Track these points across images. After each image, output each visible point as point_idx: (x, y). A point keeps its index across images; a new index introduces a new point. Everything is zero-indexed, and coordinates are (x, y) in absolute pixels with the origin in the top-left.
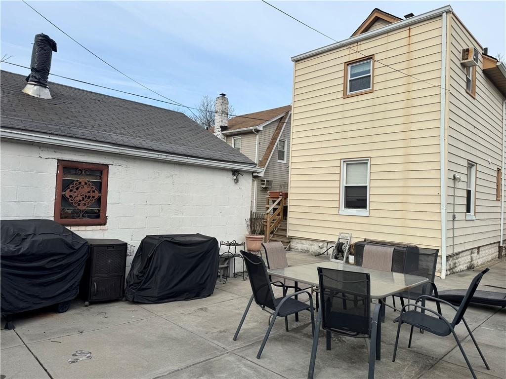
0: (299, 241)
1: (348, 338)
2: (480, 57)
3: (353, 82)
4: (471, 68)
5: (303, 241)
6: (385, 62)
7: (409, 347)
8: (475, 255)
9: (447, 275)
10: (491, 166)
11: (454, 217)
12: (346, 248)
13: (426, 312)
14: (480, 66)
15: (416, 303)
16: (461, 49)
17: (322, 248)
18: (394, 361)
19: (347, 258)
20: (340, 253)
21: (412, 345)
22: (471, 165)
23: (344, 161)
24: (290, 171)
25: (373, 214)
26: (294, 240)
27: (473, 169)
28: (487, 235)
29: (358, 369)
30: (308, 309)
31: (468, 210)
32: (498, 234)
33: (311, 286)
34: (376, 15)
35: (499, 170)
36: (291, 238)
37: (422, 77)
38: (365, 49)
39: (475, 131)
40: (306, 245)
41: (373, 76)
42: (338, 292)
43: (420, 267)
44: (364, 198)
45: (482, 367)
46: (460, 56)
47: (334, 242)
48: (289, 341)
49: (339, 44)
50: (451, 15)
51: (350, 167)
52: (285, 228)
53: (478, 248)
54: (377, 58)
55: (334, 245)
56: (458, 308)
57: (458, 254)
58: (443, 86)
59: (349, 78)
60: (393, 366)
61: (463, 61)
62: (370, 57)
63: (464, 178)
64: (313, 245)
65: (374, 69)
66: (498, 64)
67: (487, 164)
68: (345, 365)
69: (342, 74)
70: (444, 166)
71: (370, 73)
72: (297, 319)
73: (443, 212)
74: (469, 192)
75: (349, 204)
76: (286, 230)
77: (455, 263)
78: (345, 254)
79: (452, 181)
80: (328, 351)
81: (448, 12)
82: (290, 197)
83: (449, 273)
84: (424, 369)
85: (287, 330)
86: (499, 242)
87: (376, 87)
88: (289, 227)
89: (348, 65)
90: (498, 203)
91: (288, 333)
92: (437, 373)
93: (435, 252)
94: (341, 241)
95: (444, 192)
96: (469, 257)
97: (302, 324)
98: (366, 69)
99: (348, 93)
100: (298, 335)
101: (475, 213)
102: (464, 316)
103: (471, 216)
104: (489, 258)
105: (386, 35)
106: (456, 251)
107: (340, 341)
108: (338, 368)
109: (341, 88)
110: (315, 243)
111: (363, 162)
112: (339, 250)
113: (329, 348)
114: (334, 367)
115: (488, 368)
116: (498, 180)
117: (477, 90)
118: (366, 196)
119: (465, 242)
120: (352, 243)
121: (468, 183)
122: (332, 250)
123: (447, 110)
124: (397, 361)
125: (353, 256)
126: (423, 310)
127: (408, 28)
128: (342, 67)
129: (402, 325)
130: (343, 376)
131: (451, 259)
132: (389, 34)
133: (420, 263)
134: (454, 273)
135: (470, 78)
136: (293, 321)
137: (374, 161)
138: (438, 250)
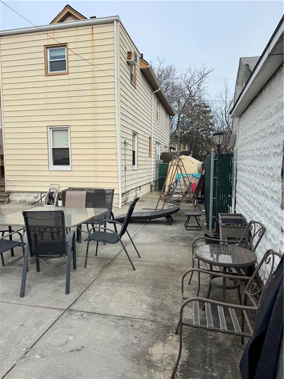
0: (17, 194)
1: (54, 259)
2: (138, 59)
3: (53, 64)
4: (133, 66)
5: (20, 194)
6: (76, 51)
7: (96, 255)
8: (138, 192)
9: (122, 206)
10: (146, 135)
11: (126, 168)
12: (56, 196)
13: (107, 231)
14: (138, 66)
15: (100, 226)
16: (126, 51)
17: (37, 198)
18: (85, 267)
19: (57, 203)
20: (52, 200)
21: (98, 254)
22: (135, 134)
23: (50, 128)
24: (3, 135)
25: (74, 168)
26: (12, 194)
27: (136, 137)
28: (144, 179)
29: (60, 279)
30: (19, 246)
31: (134, 164)
32: (150, 177)
33: (22, 228)
34: (68, 10)
35: (150, 138)
36: (10, 193)
37: (103, 68)
38: (60, 37)
39: (136, 111)
40: (23, 197)
41: (68, 61)
42: (46, 228)
43: (106, 202)
44: (67, 157)
45: (137, 257)
46: (126, 56)
47: (47, 192)
48: (5, 273)
49: (36, 28)
50: (120, 24)
51: (55, 132)
52: (3, 185)
53: (140, 187)
54: (69, 46)
55: (46, 194)
56: (122, 224)
57: (128, 192)
58: (116, 76)
59: (49, 60)
60: (85, 270)
61: (128, 60)
62: (64, 45)
63: (130, 143)
64: (29, 196)
65: (68, 55)
66: (149, 66)
67: (143, 134)
68: (50, 279)
69: (42, 55)
70: (118, 134)
71: (65, 58)
72: (13, 255)
73: (119, 165)
74: (134, 152)
75: (56, 162)
76: (4, 186)
77: (127, 198)
78: (55, 200)
79: (124, 145)
80: (38, 273)
81: (118, 21)
82: (5, 158)
83: (123, 204)
84: (104, 267)
85: (4, 265)
86: (151, 183)
87: (71, 70)
88: (7, 184)
89: (47, 48)
90: (150, 159)
91: (5, 267)
92: (112, 267)
93: (112, 191)
94: (51, 191)
95: (119, 151)
96: (135, 193)
97: (17, 258)
98: (62, 54)
99: (49, 72)
100: (13, 267)
101: (138, 165)
102: (127, 229)
103: (135, 167)
104: (146, 192)
105: (76, 29)
106: (127, 190)
107: (48, 263)
108: (45, 282)
109: (43, 67)
110: (31, 194)
111: (65, 129)
112: (51, 198)
113: (38, 270)
114: (42, 283)
115: (140, 257)
116: (150, 144)
117: (137, 82)
118: (69, 156)
119: (132, 184)
120: (60, 191)
121: (133, 146)
122: (45, 198)
123: (119, 94)
124: (87, 266)
125: (61, 201)
126: (105, 230)
127: (91, 27)
128: (42, 49)
129: (90, 242)
130: (48, 287)
131: (124, 195)
132: (78, 28)
133: (106, 200)
134: (126, 204)
135: (133, 74)
136: (9, 257)
137: (72, 129)
138: (114, 190)
